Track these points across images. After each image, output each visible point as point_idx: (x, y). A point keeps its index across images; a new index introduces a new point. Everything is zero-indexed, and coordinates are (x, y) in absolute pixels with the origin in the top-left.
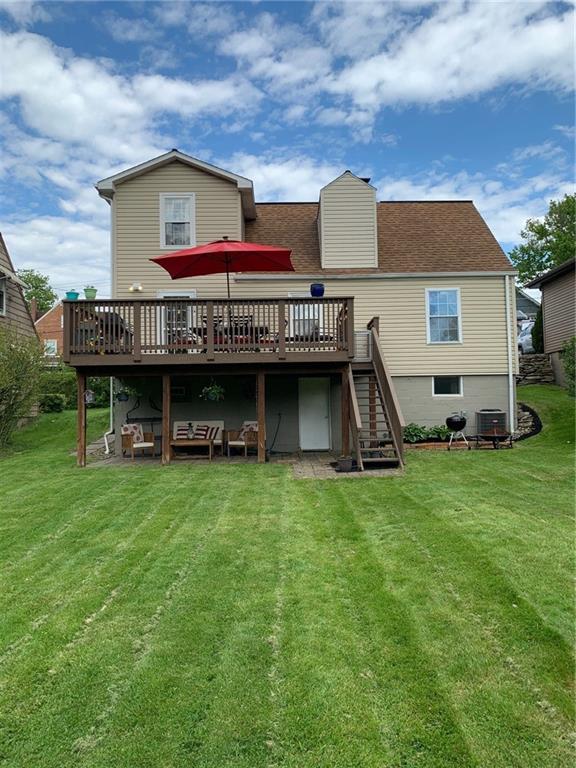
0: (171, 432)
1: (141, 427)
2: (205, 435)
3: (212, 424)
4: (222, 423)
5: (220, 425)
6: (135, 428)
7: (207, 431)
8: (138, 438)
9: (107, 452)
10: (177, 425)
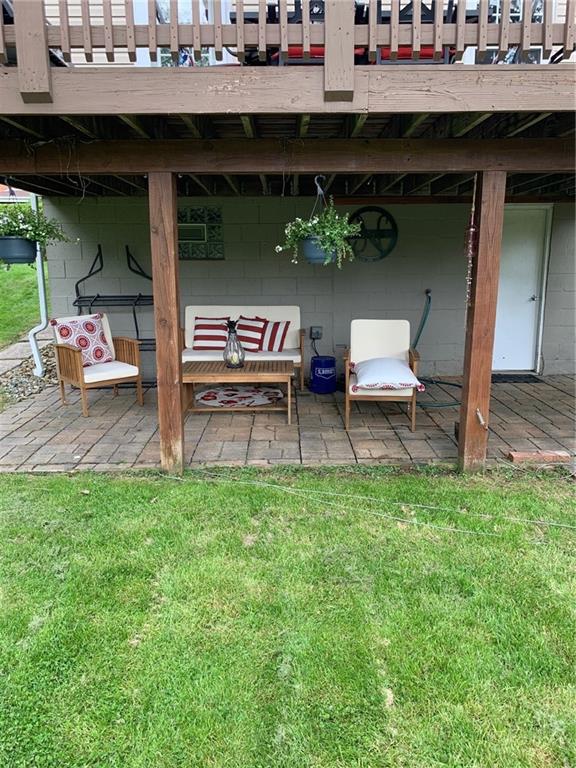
0: (182, 331)
1: (105, 320)
2: (260, 342)
3: (273, 313)
4: (296, 310)
5: (290, 316)
6: (89, 327)
7: (263, 331)
8: (98, 354)
9: (38, 371)
10: (192, 313)
